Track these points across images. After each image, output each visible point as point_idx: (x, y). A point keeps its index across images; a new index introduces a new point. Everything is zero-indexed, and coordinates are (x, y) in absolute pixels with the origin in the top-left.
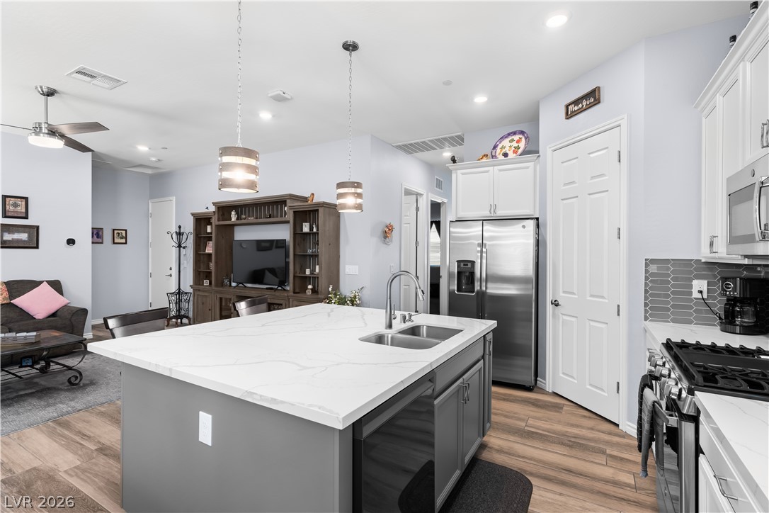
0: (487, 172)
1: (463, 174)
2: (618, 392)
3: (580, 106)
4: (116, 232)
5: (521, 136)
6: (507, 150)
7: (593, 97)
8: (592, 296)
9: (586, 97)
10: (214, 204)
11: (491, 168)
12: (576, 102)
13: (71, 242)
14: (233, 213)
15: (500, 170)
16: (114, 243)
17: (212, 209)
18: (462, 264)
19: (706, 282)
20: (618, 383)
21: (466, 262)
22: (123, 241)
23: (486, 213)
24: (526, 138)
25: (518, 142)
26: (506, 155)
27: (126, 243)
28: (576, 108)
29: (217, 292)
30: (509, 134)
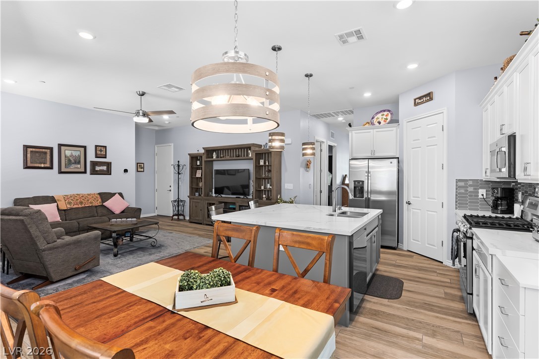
0: (369, 132)
1: (356, 133)
2: (442, 246)
3: (422, 100)
4: (139, 164)
5: (388, 113)
6: (380, 120)
7: (429, 96)
8: (429, 198)
9: (426, 96)
10: (203, 148)
11: (372, 130)
12: (420, 98)
13: (126, 171)
14: (214, 153)
15: (377, 132)
16: (138, 171)
17: (202, 151)
18: (356, 183)
19: (485, 190)
20: (442, 242)
21: (359, 182)
22: (142, 170)
23: (369, 155)
24: (391, 114)
25: (386, 116)
26: (379, 123)
27: (144, 171)
28: (420, 101)
29: (206, 200)
30: (381, 111)
